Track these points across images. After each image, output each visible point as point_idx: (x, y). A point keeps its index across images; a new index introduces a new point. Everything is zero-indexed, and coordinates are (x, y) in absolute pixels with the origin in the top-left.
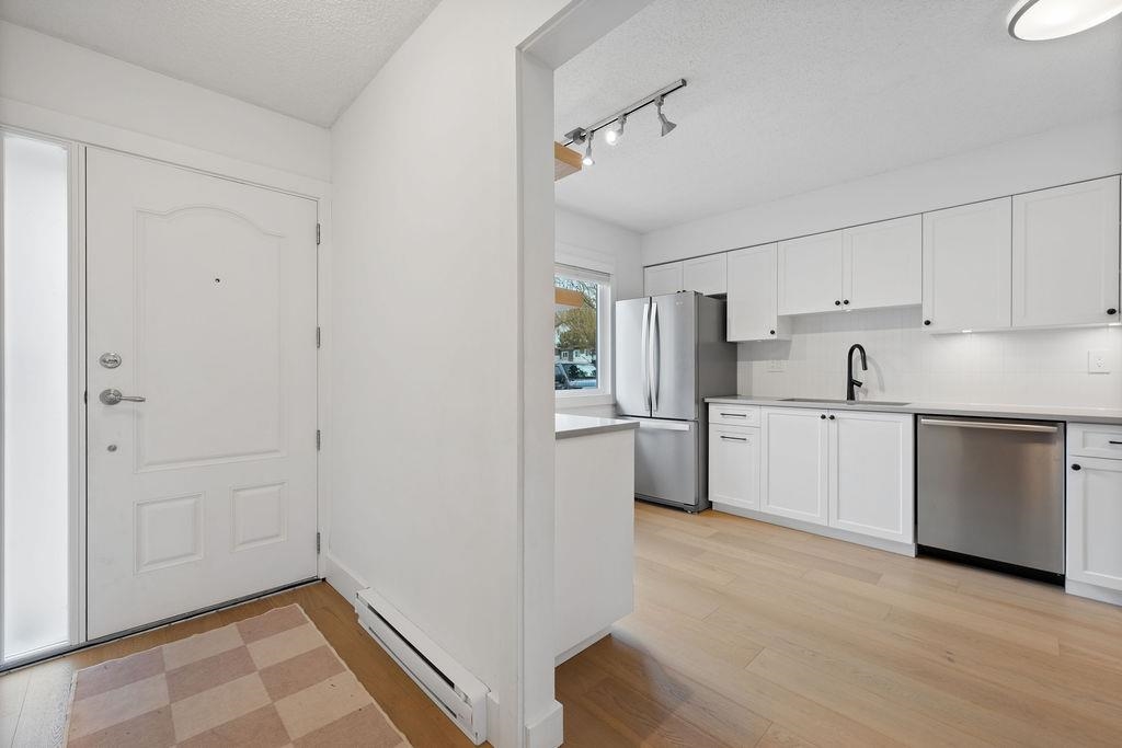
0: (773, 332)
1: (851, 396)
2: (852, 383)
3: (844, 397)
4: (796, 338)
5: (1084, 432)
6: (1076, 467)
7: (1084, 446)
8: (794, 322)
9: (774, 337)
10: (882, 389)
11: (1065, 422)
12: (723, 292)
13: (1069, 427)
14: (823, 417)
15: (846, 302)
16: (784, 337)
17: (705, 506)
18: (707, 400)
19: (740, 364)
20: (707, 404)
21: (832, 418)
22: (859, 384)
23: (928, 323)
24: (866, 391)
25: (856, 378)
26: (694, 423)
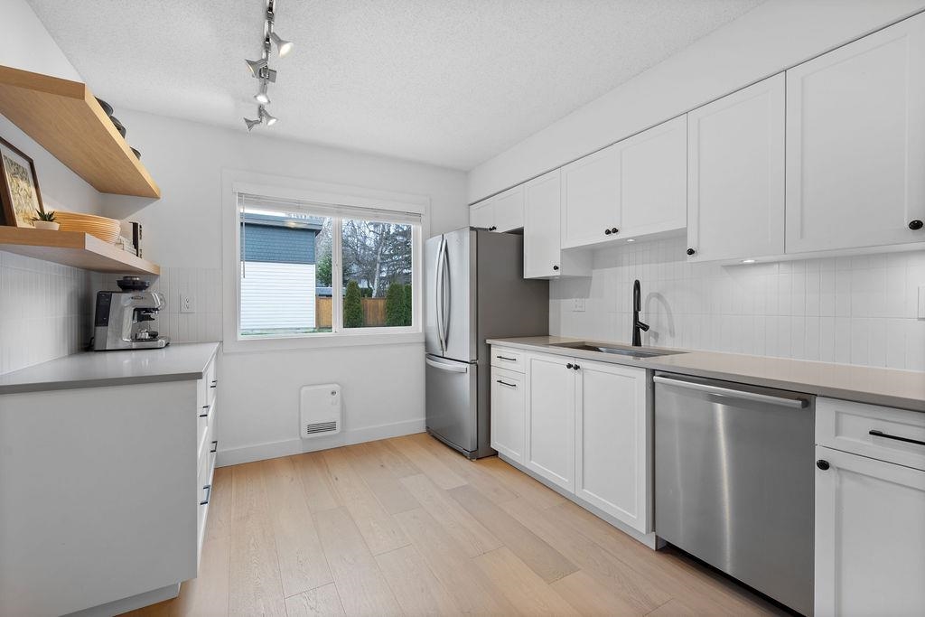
0: (556, 268)
1: (637, 341)
2: (638, 327)
3: (629, 341)
4: (596, 273)
5: (837, 413)
6: (824, 465)
7: (837, 434)
9: (557, 273)
10: (672, 333)
11: (815, 396)
12: (520, 226)
13: (819, 402)
14: (570, 367)
15: (615, 231)
16: (579, 273)
17: (484, 452)
18: (488, 341)
19: (551, 302)
20: (490, 345)
21: (577, 367)
22: (646, 328)
23: (691, 252)
24: (656, 335)
25: (642, 319)
26: (474, 366)
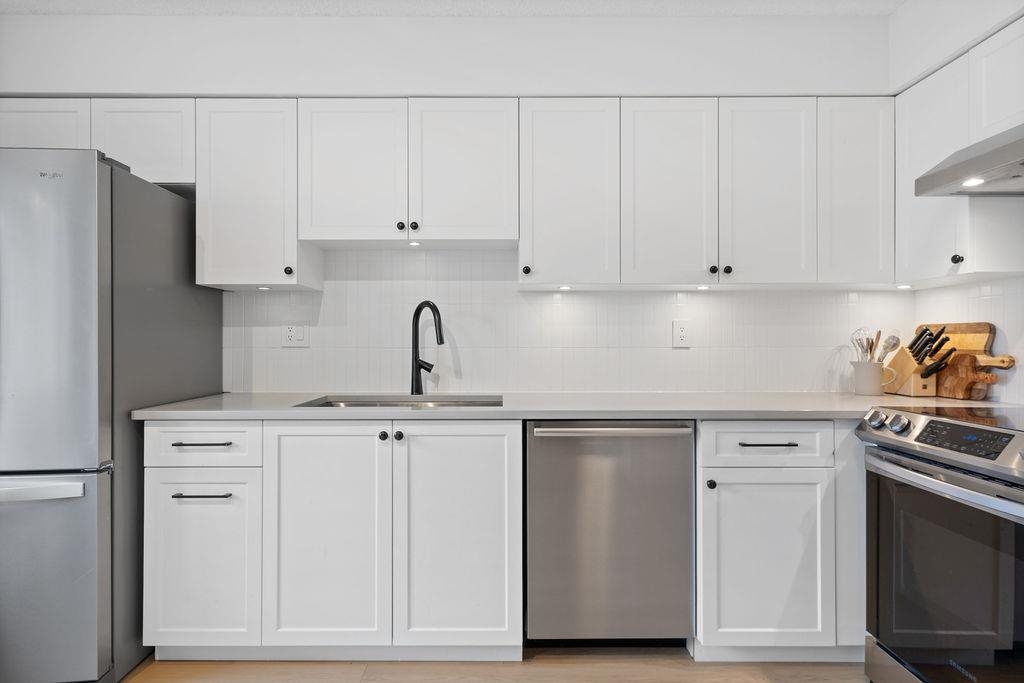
0: (289, 271)
1: (417, 388)
2: (419, 366)
3: (406, 388)
4: (329, 286)
5: (717, 434)
6: (712, 485)
7: (717, 453)
8: (327, 256)
9: (292, 280)
10: (459, 374)
11: (695, 420)
12: (188, 181)
13: (702, 428)
14: (384, 436)
15: (415, 226)
16: (311, 283)
18: (137, 415)
19: (229, 333)
21: (399, 436)
22: (429, 368)
23: (527, 270)
24: (437, 379)
25: (424, 357)
26: (106, 476)
